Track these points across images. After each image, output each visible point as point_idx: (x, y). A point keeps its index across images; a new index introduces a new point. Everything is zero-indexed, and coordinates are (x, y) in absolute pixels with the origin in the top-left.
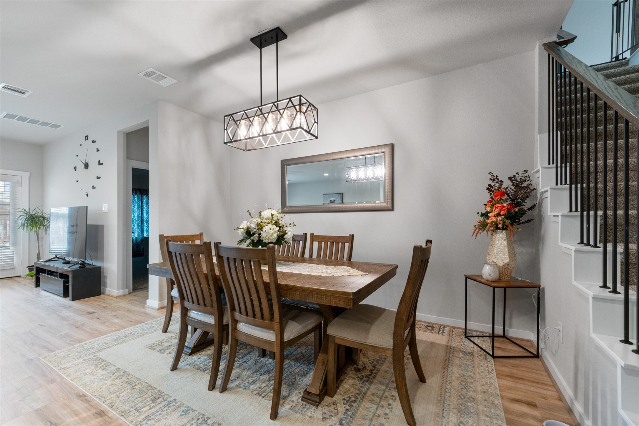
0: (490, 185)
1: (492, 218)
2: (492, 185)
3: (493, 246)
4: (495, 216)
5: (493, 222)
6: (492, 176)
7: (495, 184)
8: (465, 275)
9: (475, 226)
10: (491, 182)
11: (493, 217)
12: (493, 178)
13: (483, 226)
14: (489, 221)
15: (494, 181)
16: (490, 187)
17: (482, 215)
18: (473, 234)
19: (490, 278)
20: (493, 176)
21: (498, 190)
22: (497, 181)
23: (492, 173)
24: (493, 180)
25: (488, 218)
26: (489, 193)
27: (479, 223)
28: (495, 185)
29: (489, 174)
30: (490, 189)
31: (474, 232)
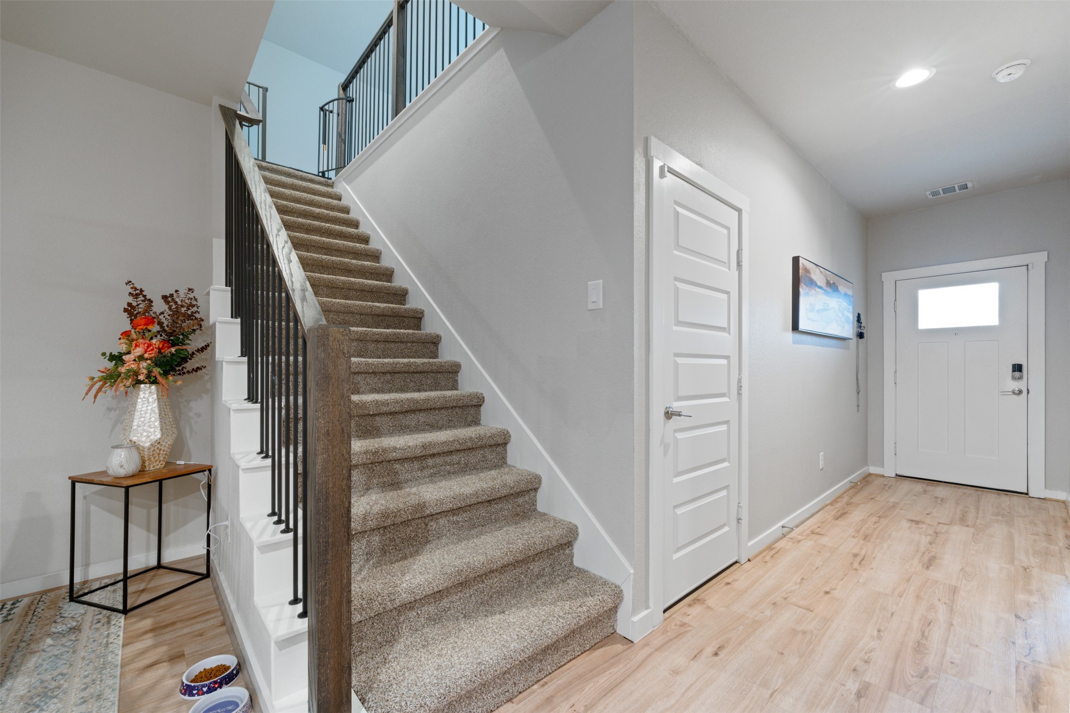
0: (129, 304)
1: (130, 363)
2: (134, 304)
3: (131, 414)
4: (135, 360)
5: (129, 371)
6: (132, 288)
7: (138, 303)
8: (70, 478)
9: (92, 378)
10: (130, 299)
11: (132, 362)
12: (134, 293)
13: (111, 378)
14: (123, 369)
15: (137, 298)
16: (129, 309)
17: (112, 358)
18: (87, 394)
19: (122, 472)
20: (136, 289)
21: (144, 314)
22: (143, 299)
23: (133, 284)
24: (136, 296)
25: (123, 362)
26: (129, 319)
27: (103, 372)
28: (138, 305)
29: (127, 284)
30: (130, 310)
31: (89, 390)
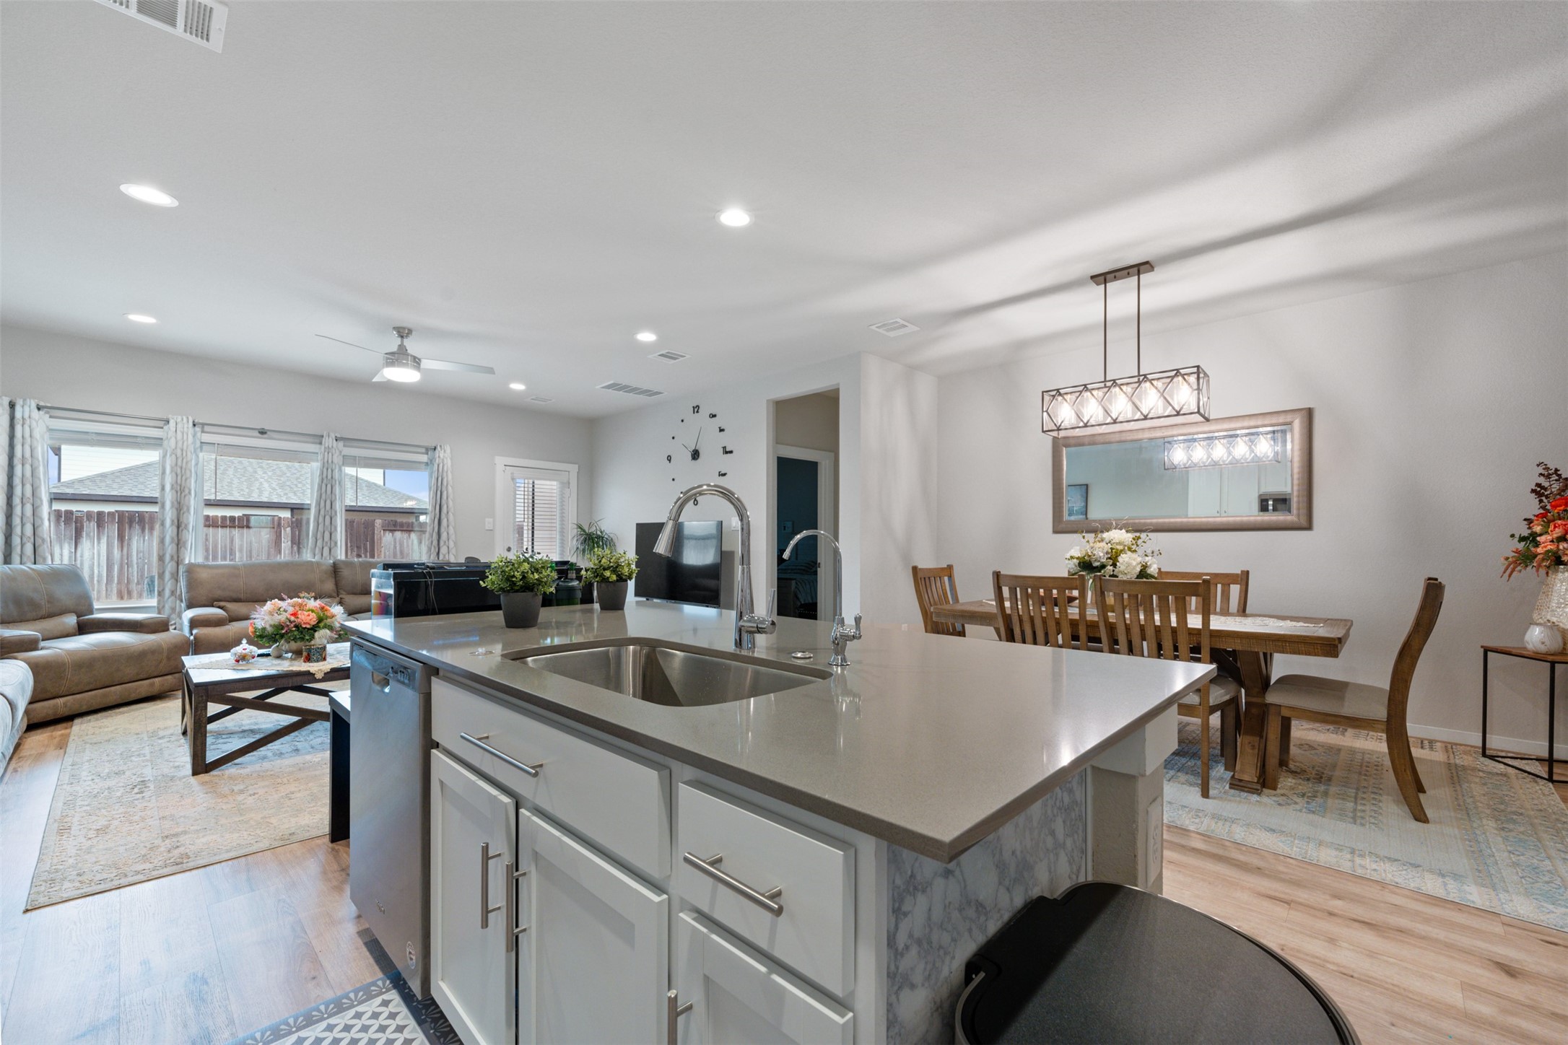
0: (1538, 485)
1: (1546, 544)
2: (1546, 484)
3: (1548, 595)
4: (1552, 541)
5: (1548, 551)
6: (1544, 469)
7: (1551, 483)
8: (1482, 647)
9: (1507, 559)
10: (1542, 480)
11: (1548, 543)
12: (1546, 473)
13: (1525, 558)
14: (1539, 550)
15: (1550, 478)
16: (1539, 489)
17: (1522, 539)
18: (1504, 572)
19: (1543, 649)
20: (1547, 469)
21: (1559, 494)
22: (1557, 478)
23: (1546, 465)
24: (1548, 477)
25: (1537, 545)
26: (1538, 499)
27: (1516, 553)
28: (1551, 485)
29: (1538, 465)
30: (1539, 491)
31: (1506, 569)
